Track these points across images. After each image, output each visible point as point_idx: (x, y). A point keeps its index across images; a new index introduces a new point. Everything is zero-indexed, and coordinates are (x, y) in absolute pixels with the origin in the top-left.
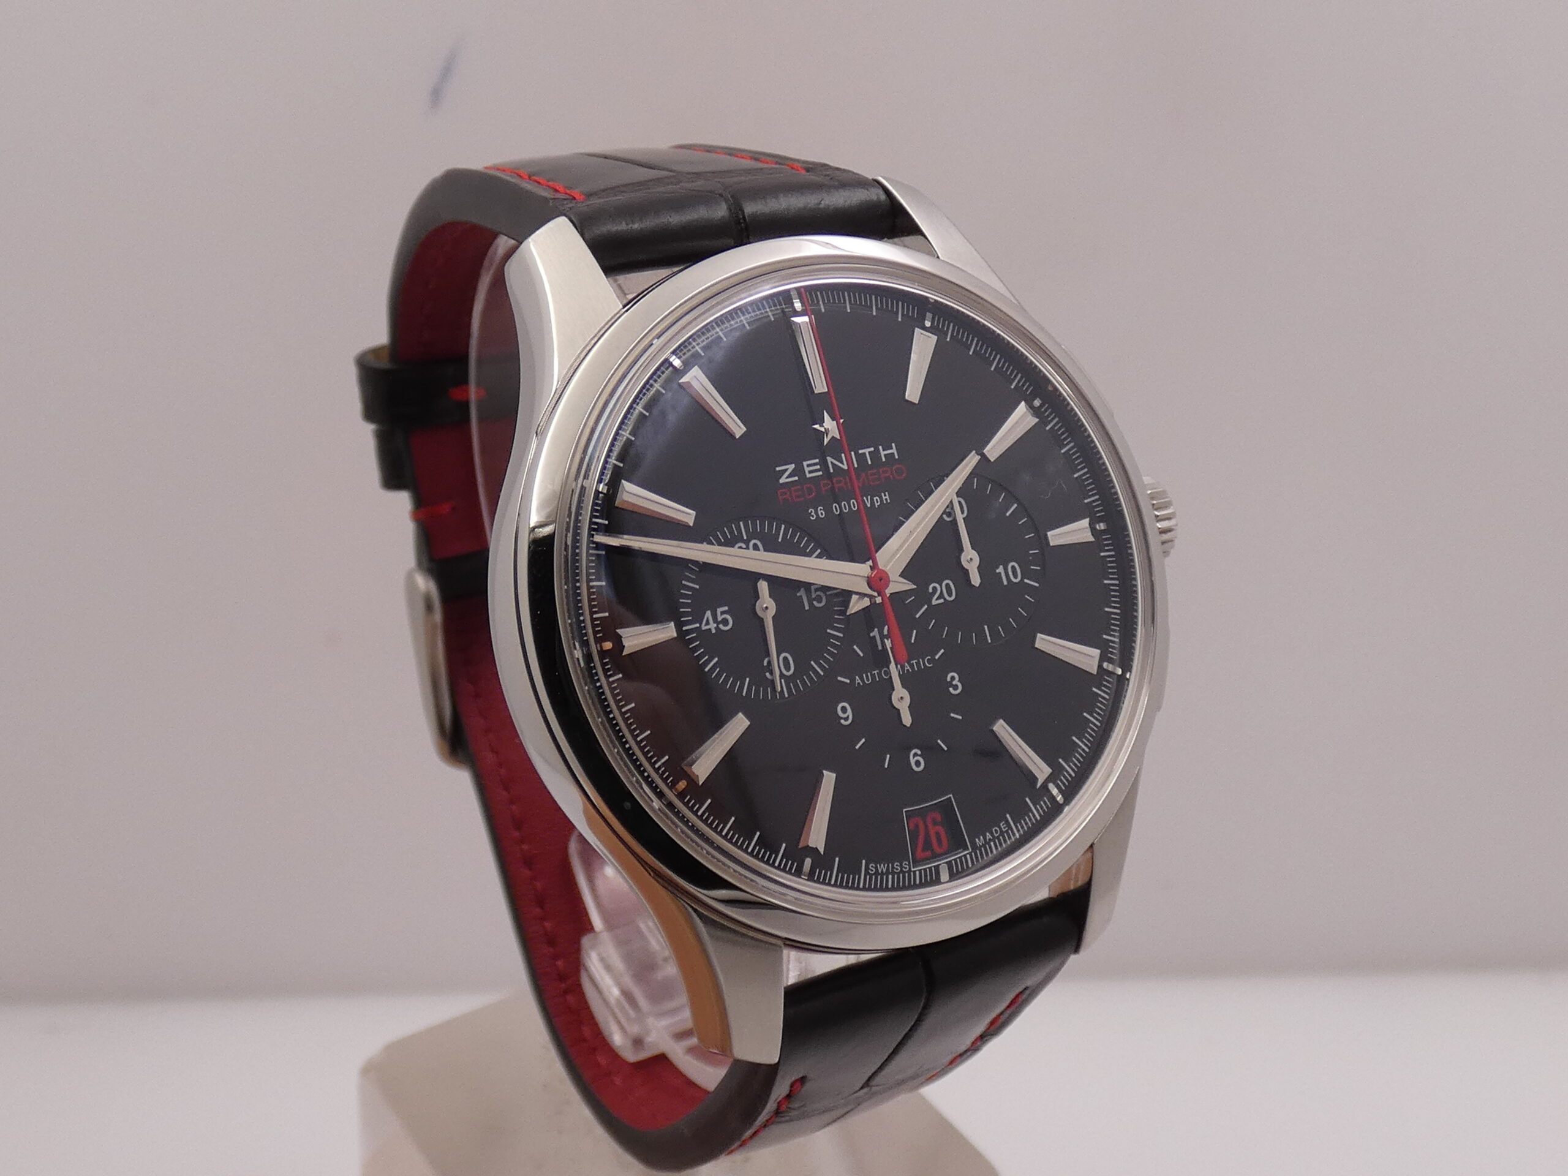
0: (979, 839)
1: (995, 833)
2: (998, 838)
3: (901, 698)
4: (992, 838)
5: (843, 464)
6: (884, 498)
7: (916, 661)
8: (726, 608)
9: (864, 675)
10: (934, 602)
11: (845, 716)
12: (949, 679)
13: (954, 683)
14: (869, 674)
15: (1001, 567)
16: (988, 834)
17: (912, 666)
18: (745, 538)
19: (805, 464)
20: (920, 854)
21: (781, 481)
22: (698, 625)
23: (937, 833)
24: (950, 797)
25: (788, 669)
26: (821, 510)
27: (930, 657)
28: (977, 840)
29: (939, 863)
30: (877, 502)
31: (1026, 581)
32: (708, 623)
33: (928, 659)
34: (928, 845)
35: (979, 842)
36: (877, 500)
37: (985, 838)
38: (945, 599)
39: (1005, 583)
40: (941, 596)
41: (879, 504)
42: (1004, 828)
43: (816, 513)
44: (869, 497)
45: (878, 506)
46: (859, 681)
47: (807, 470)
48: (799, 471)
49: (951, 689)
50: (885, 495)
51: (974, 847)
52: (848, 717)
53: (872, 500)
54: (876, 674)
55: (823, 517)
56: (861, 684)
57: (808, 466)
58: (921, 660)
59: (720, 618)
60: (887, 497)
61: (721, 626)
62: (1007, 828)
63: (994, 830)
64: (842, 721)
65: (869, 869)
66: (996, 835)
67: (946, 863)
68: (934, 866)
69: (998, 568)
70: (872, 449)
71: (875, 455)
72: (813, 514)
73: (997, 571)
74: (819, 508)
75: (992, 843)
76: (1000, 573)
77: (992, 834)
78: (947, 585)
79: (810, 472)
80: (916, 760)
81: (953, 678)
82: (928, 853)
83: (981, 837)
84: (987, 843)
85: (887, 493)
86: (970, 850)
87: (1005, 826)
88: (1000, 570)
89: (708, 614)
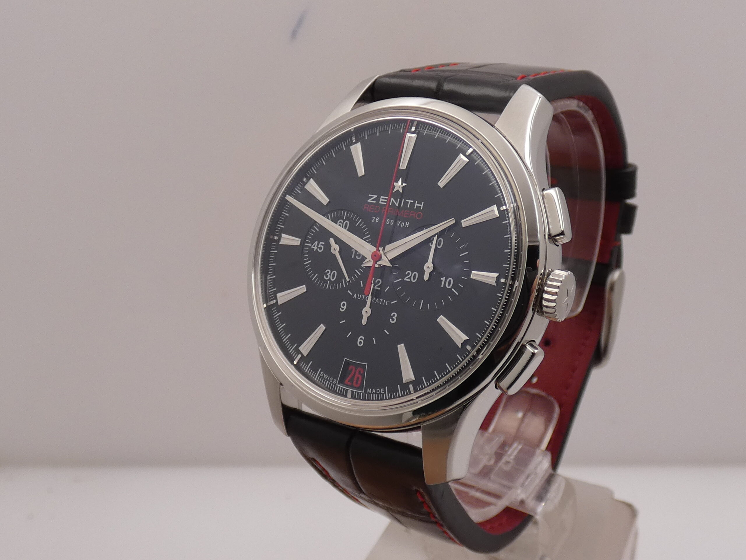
0: (369, 390)
1: (377, 391)
2: (378, 394)
3: (366, 312)
4: (375, 392)
5: (397, 203)
6: (406, 224)
7: (383, 300)
8: (323, 243)
9: (359, 295)
10: (405, 279)
11: (343, 307)
12: (392, 315)
13: (393, 317)
14: (361, 295)
15: (444, 278)
16: (374, 390)
17: (380, 301)
18: (344, 218)
19: (382, 197)
20: (346, 381)
21: (368, 201)
22: (311, 245)
23: (358, 378)
24: (366, 365)
25: (333, 278)
26: (378, 219)
27: (389, 301)
28: (368, 389)
29: (349, 389)
30: (402, 225)
31: (453, 290)
32: (314, 246)
33: (388, 302)
34: (351, 380)
35: (369, 391)
36: (403, 224)
37: (372, 391)
38: (411, 280)
39: (442, 286)
40: (410, 278)
41: (403, 226)
42: (382, 392)
43: (375, 219)
44: (400, 221)
45: (402, 227)
46: (356, 296)
47: (381, 200)
48: (377, 200)
49: (391, 320)
50: (407, 224)
51: (366, 392)
52: (344, 308)
53: (401, 224)
54: (363, 297)
55: (377, 222)
56: (356, 298)
57: (382, 199)
58: (385, 301)
59: (319, 246)
60: (408, 225)
61: (318, 249)
62: (383, 393)
63: (377, 389)
64: (341, 309)
65: (321, 373)
66: (377, 393)
67: (352, 391)
68: (346, 389)
69: (442, 277)
70: (413, 201)
71: (412, 204)
72: (374, 219)
73: (441, 279)
74: (377, 218)
75: (374, 395)
76: (442, 280)
77: (376, 391)
78: (415, 275)
79: (382, 201)
80: (360, 341)
81: (394, 315)
82: (350, 384)
83: (370, 389)
84: (372, 393)
85: (409, 223)
86: (363, 392)
87: (383, 391)
88: (443, 279)
89: (316, 242)
